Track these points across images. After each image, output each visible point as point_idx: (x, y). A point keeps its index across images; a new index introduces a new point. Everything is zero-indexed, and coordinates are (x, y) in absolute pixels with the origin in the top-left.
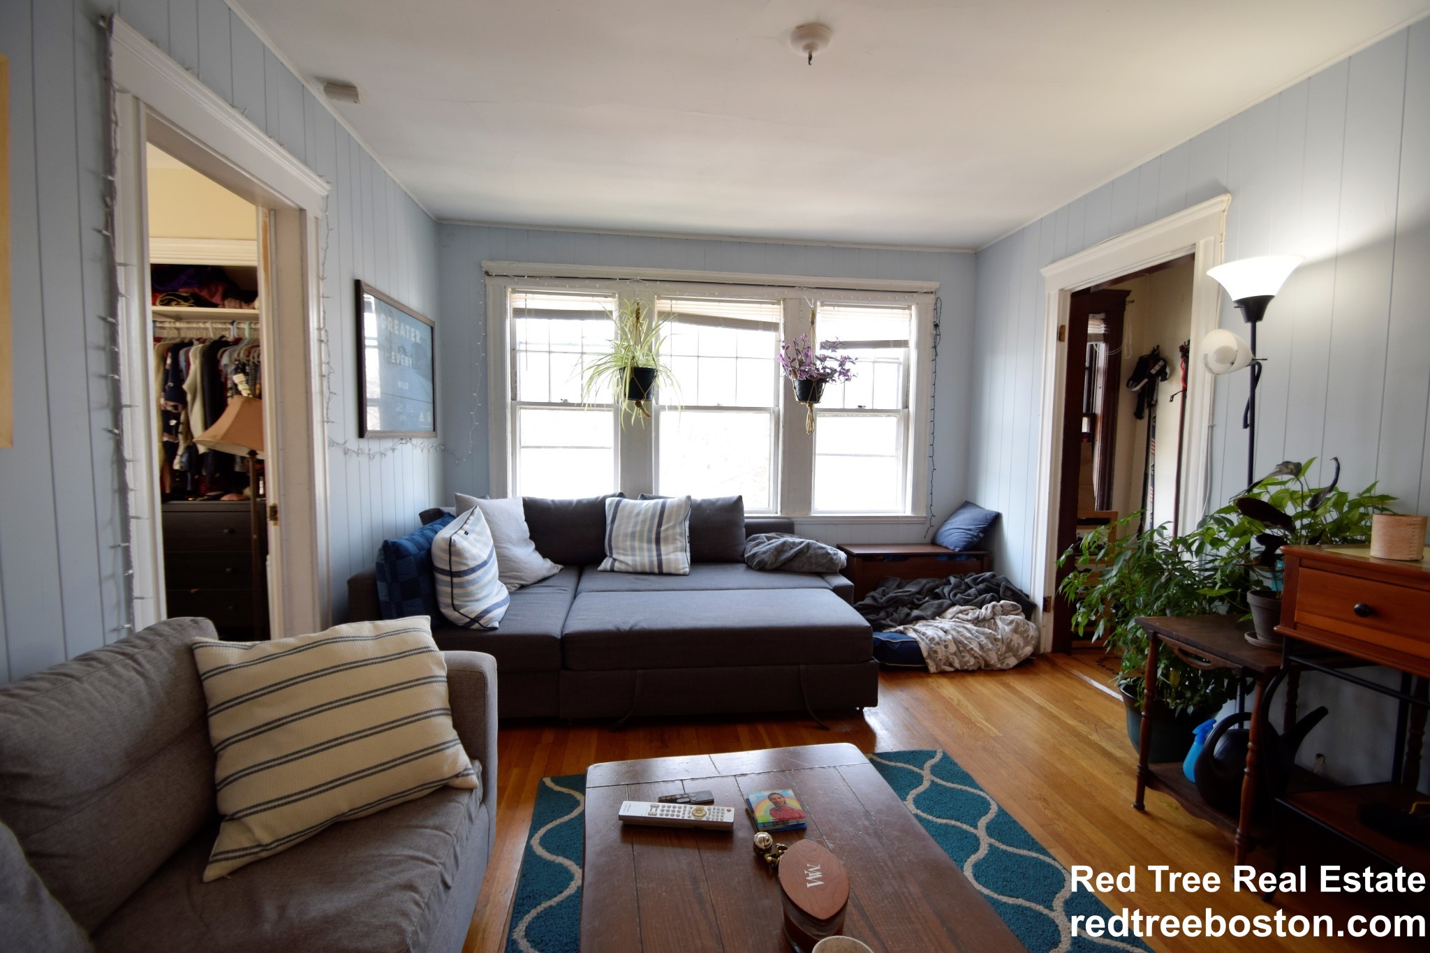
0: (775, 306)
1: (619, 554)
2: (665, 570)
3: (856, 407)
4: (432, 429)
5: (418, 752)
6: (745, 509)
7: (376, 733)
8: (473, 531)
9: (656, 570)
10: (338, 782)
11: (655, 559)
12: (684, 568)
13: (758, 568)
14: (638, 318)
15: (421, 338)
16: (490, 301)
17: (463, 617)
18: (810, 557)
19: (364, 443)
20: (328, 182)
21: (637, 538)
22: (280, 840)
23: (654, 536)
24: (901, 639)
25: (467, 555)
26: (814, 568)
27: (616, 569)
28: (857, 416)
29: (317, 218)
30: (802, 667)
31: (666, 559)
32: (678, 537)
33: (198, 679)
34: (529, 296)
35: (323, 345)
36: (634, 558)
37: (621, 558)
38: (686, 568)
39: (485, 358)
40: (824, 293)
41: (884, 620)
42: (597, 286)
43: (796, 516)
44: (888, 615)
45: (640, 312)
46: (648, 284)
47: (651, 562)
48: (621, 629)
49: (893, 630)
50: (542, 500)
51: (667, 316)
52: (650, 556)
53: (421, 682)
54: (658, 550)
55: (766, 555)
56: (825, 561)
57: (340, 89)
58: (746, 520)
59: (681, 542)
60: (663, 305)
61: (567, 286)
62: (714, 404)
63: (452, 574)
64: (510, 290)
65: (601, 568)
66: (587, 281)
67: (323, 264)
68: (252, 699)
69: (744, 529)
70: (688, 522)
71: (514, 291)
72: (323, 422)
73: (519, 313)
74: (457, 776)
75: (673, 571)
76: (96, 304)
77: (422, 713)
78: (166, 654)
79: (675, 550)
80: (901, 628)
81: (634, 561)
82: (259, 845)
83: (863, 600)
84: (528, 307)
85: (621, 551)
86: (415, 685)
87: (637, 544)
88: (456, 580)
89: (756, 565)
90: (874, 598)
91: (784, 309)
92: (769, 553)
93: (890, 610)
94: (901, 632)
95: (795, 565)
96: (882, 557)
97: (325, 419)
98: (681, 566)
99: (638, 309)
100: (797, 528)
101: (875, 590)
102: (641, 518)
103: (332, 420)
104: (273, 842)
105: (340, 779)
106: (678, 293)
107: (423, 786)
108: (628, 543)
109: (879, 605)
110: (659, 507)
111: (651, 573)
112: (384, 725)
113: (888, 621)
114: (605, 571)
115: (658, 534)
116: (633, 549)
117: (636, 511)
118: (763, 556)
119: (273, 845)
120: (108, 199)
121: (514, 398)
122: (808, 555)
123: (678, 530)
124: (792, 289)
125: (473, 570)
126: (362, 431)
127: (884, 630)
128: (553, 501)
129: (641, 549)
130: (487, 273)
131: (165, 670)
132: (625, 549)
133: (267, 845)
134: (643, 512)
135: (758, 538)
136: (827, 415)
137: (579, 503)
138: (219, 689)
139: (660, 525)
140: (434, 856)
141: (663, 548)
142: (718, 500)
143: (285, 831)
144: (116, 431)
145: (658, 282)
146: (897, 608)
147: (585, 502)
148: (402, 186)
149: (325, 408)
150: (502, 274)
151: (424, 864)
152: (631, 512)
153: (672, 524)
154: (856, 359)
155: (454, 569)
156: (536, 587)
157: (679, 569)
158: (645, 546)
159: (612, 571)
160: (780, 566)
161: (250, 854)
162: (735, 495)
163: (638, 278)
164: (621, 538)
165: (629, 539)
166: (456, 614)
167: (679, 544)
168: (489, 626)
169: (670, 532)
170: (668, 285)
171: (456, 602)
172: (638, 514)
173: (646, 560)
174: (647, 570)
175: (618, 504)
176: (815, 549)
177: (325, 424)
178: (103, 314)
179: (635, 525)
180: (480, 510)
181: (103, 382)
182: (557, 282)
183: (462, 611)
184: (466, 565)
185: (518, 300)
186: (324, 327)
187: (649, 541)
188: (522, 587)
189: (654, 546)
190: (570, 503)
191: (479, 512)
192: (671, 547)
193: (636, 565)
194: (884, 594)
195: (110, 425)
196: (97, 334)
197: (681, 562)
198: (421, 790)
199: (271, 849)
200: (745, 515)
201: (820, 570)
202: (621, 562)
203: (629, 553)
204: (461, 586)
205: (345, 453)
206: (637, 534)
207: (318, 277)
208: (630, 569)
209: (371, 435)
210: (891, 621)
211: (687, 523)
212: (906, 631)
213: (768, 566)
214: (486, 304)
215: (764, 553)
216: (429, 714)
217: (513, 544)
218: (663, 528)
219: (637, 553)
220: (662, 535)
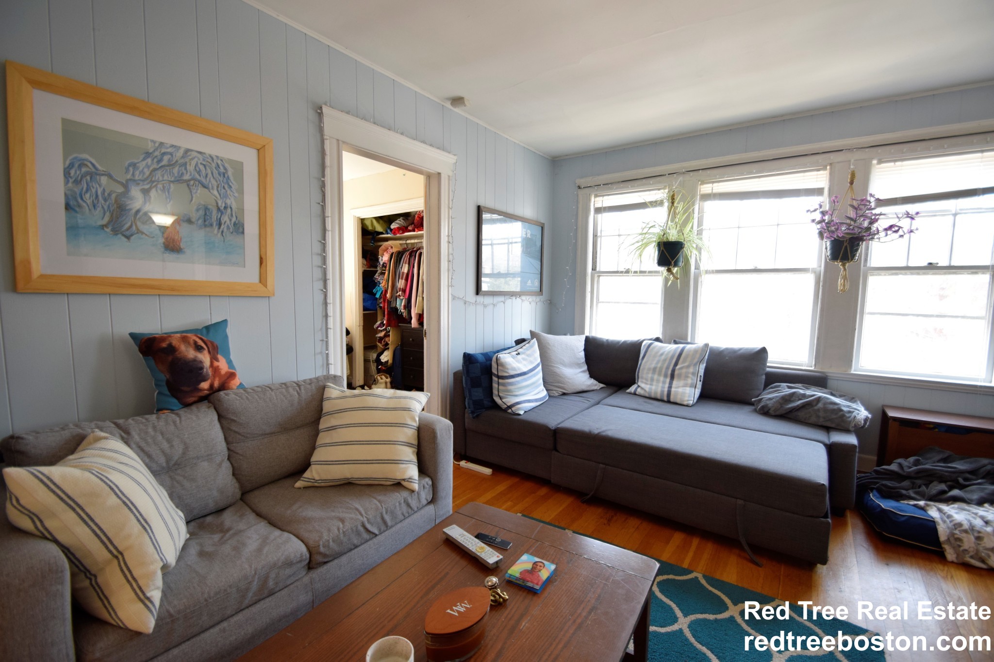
0: (821, 172)
1: (642, 382)
2: (672, 399)
3: (925, 264)
4: (539, 290)
5: (384, 460)
6: (769, 359)
7: (368, 444)
8: (523, 353)
9: (665, 399)
10: (347, 462)
11: (666, 390)
12: (688, 401)
13: (762, 412)
14: (673, 203)
15: (531, 235)
16: (580, 206)
17: (504, 404)
18: (818, 410)
19: (480, 299)
20: (455, 155)
21: (657, 372)
22: (322, 480)
23: (669, 372)
24: (918, 514)
25: (508, 367)
26: (821, 421)
27: (637, 393)
28: (924, 274)
29: (449, 176)
30: (740, 502)
31: (675, 391)
32: (690, 375)
33: (321, 400)
34: (605, 198)
35: (450, 245)
36: (651, 386)
37: (643, 385)
38: (691, 400)
39: (576, 244)
40: (879, 151)
41: (907, 490)
42: (651, 182)
43: (831, 370)
44: (913, 487)
45: (675, 197)
46: (692, 174)
47: (662, 392)
48: (592, 433)
49: (912, 502)
50: (601, 338)
51: (706, 197)
52: (663, 387)
53: (398, 425)
54: (671, 384)
55: (772, 402)
56: (835, 417)
57: (457, 101)
58: (768, 369)
59: (692, 379)
60: (706, 189)
61: (630, 186)
62: (752, 267)
63: (499, 377)
64: (593, 196)
65: (628, 391)
66: (644, 180)
67: (452, 200)
68: (331, 414)
69: (764, 377)
70: (705, 365)
71: (596, 196)
72: (448, 286)
73: (598, 210)
74: (404, 480)
75: (678, 401)
76: (317, 235)
77: (392, 441)
78: (314, 388)
79: (685, 386)
80: (922, 503)
81: (650, 389)
82: (314, 479)
83: (889, 464)
84: (604, 206)
85: (644, 381)
86: (394, 426)
87: (656, 377)
88: (501, 381)
89: (760, 409)
90: (900, 465)
91: (831, 174)
92: (774, 400)
93: (918, 482)
94: (922, 509)
95: (801, 414)
96: (932, 426)
97: (450, 285)
98: (686, 399)
99: (673, 195)
100: (830, 383)
101: (906, 457)
102: (663, 357)
103: (453, 285)
104: (319, 480)
105: (348, 461)
106: (718, 176)
107: (387, 479)
108: (650, 375)
109: (905, 474)
110: (679, 350)
111: (662, 400)
112: (372, 441)
113: (911, 493)
114: (630, 393)
115: (673, 371)
116: (652, 380)
117: (661, 352)
118: (768, 402)
119: (319, 482)
120: (323, 189)
121: (594, 269)
122: (816, 408)
123: (691, 370)
124: (840, 153)
125: (512, 377)
126: (478, 290)
127: (904, 500)
128: (607, 340)
129: (658, 381)
130: (579, 187)
131: (310, 394)
132: (646, 380)
133: (317, 480)
134: (666, 353)
135: (779, 386)
136: (883, 273)
137: (625, 342)
138: (327, 406)
139: (676, 364)
140: (366, 513)
141: (675, 383)
142: (740, 349)
143: (325, 477)
144: (324, 290)
145: (701, 171)
146: (931, 482)
147: (629, 342)
148: (521, 144)
149: (451, 279)
150: (587, 186)
151: (358, 514)
152: (657, 353)
153: (686, 364)
154: (917, 213)
155: (500, 374)
156: (573, 396)
157: (683, 401)
158: (662, 379)
159: (635, 394)
160: (786, 413)
161: (311, 482)
162: (758, 346)
163: (684, 170)
164: (645, 371)
165: (651, 372)
166: (500, 401)
167: (689, 381)
168: (516, 412)
169: (684, 371)
170: (709, 172)
171: (500, 394)
172: (662, 354)
173: (659, 390)
174: (659, 397)
175: (650, 345)
176: (825, 404)
177: (450, 288)
178: (320, 240)
179: (658, 363)
180: (536, 342)
181: (320, 269)
182: (622, 185)
183: (503, 400)
184: (508, 373)
185: (597, 202)
186: (451, 234)
187: (666, 376)
188: (564, 394)
189: (668, 380)
190: (618, 342)
191: (534, 342)
192: (682, 383)
193: (651, 392)
194: (916, 463)
195: (322, 288)
196: (317, 248)
197: (687, 395)
198: (385, 481)
199: (318, 483)
200: (768, 364)
201: (828, 424)
202: (642, 388)
203: (649, 383)
204: (504, 385)
205: (465, 303)
206: (657, 370)
207: (449, 207)
208: (647, 395)
209: (484, 293)
210: (916, 493)
211: (703, 367)
212: (928, 508)
213: (771, 412)
214: (577, 208)
215: (770, 399)
216: (396, 443)
217: (565, 365)
218: (678, 367)
219: (654, 383)
220: (676, 372)
